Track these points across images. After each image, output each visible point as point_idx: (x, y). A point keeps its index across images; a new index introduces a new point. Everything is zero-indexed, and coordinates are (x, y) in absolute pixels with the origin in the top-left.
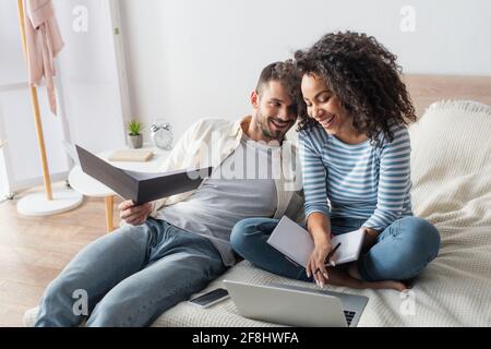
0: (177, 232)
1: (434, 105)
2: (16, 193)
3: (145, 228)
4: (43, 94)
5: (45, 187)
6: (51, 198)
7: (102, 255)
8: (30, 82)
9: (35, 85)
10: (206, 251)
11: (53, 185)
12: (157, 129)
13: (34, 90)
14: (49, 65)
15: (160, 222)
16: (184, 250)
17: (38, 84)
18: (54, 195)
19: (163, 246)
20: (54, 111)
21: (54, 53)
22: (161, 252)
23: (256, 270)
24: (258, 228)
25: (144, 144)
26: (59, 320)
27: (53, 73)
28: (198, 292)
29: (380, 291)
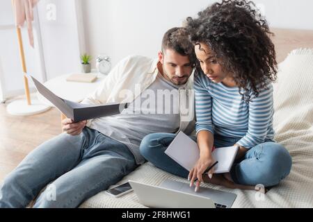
0: (104, 139)
1: (294, 51)
2: (8, 99)
3: (82, 135)
4: (25, 32)
5: (26, 96)
6: (30, 103)
7: (47, 154)
8: (16, 25)
9: (20, 27)
10: (124, 154)
11: (31, 95)
12: (101, 60)
13: (19, 30)
14: (29, 13)
15: (93, 131)
16: (108, 153)
17: (22, 26)
18: (32, 102)
19: (93, 149)
20: (32, 45)
21: (33, 5)
22: (91, 153)
23: (158, 169)
24: (160, 142)
25: (92, 70)
26: (11, 203)
27: (32, 18)
28: (115, 184)
29: (246, 191)
